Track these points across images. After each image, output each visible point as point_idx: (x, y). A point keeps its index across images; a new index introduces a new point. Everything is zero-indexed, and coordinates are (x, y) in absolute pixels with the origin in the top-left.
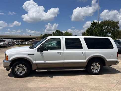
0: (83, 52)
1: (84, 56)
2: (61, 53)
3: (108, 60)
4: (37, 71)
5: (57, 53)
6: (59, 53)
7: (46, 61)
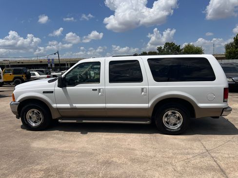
0: (143, 89)
1: (145, 95)
2: (100, 89)
3: (200, 105)
4: (60, 121)
5: (93, 90)
6: (97, 90)
7: (74, 105)
